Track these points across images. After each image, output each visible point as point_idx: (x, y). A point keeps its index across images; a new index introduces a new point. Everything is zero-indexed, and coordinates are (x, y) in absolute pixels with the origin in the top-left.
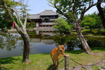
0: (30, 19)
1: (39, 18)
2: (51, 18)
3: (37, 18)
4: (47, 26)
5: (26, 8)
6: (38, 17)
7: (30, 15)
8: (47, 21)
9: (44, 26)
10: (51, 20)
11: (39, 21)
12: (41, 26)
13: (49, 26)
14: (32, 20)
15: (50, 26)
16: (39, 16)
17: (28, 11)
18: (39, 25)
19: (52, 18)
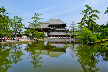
1: (48, 27)
2: (57, 28)
3: (46, 28)
5: (38, 17)
9: (53, 36)
16: (48, 25)
17: (39, 19)
18: (47, 35)
19: (59, 28)
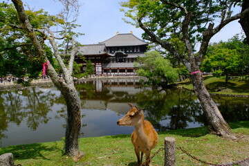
0: (83, 54)
1: (102, 53)
2: (130, 53)
3: (98, 53)
4: (122, 70)
5: (73, 30)
6: (99, 51)
7: (81, 46)
8: (120, 58)
9: (114, 71)
10: (130, 56)
11: (102, 59)
12: (106, 71)
13: (126, 71)
14: (87, 57)
15: (128, 72)
16: (104, 47)
17: (77, 36)
18: (102, 69)
19: (133, 52)
